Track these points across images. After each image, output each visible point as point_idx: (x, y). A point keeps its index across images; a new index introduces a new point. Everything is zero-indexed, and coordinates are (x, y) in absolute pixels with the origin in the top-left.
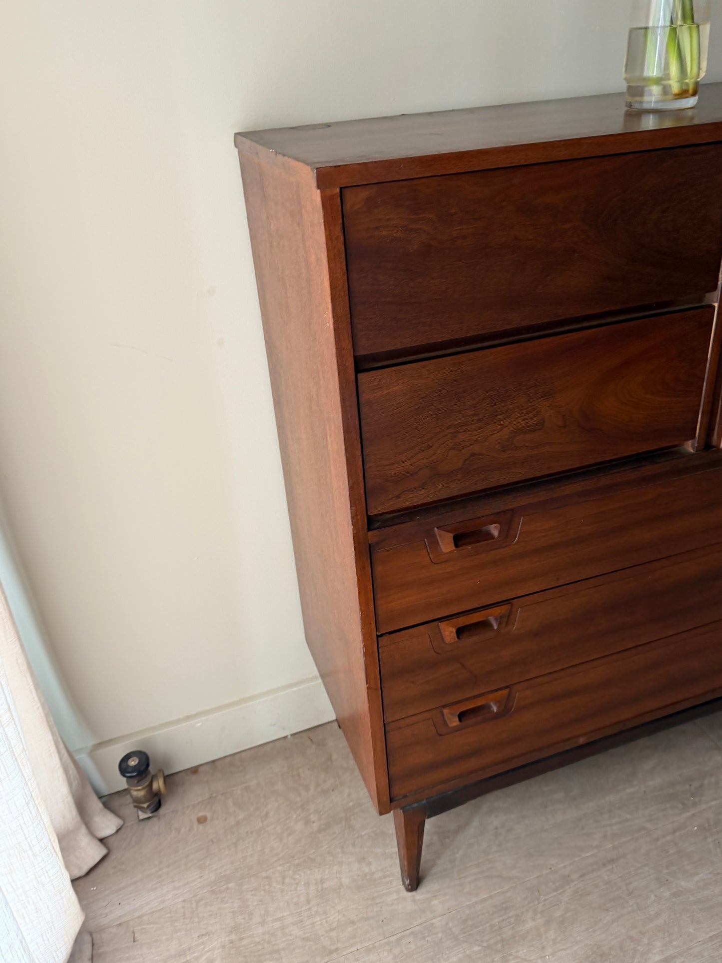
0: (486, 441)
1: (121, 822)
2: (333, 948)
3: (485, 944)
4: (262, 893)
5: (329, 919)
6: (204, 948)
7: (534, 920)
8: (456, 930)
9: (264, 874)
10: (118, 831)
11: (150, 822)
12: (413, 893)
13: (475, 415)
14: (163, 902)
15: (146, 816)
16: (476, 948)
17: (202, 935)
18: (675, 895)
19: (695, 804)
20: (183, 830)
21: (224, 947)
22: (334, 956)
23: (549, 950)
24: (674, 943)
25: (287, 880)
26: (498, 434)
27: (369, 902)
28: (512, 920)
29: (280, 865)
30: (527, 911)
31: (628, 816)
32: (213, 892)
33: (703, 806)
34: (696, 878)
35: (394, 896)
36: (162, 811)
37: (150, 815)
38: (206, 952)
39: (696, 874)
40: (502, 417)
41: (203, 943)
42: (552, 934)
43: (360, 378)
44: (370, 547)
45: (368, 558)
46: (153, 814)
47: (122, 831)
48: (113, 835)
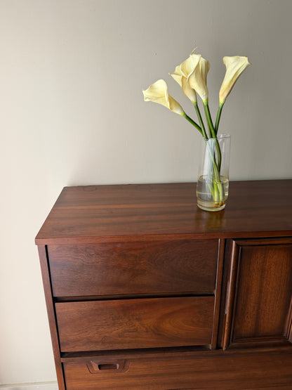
0: (112, 332)
13: (106, 323)
26: (117, 331)
40: (118, 325)
43: (56, 304)
44: (62, 364)
45: (61, 368)
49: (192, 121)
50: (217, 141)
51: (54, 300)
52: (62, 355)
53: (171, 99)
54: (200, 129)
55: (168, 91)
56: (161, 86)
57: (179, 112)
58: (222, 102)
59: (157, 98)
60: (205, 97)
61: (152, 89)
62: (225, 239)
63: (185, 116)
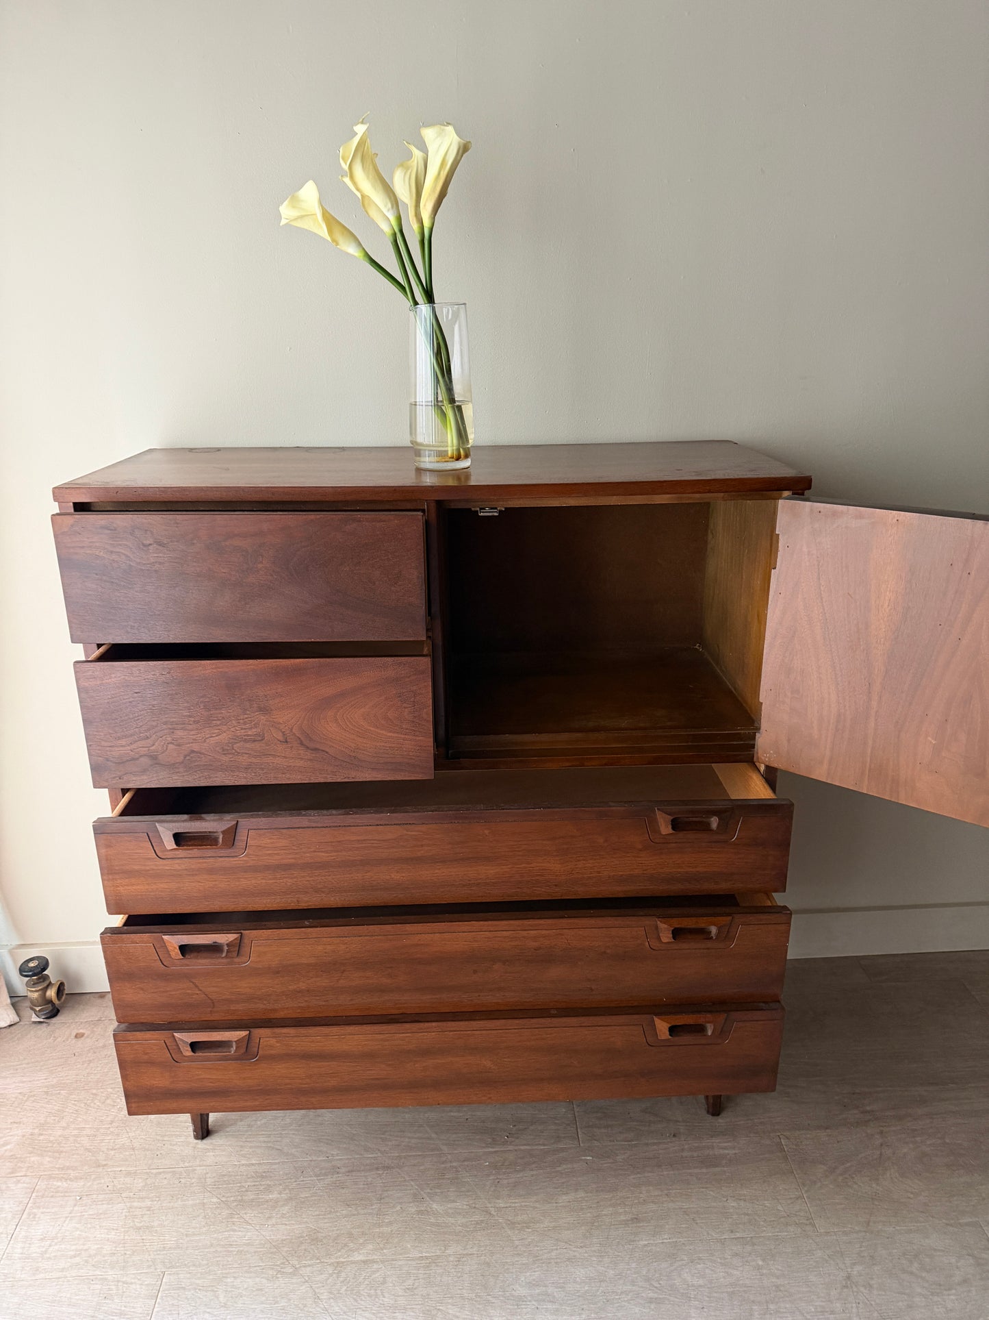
0: (205, 741)
1: (17, 1019)
2: (104, 1163)
3: (224, 1199)
4: (82, 1105)
5: (117, 1141)
6: (9, 1132)
7: (280, 1193)
8: (209, 1181)
9: (94, 1091)
10: (10, 1026)
11: (39, 1026)
12: (199, 1141)
13: (190, 716)
14: (6, 1089)
15: (38, 1020)
16: (215, 1200)
17: (15, 1122)
18: (420, 1212)
19: (505, 1143)
20: (59, 1039)
21: (24, 1136)
22: (100, 1170)
23: (274, 1221)
24: (385, 1251)
25: (109, 1101)
26: (217, 738)
27: (158, 1138)
28: (262, 1188)
29: (111, 1088)
30: (281, 1184)
31: (434, 1136)
32: (47, 1093)
33: (511, 1148)
34: (453, 1205)
35: (182, 1139)
36: (54, 1020)
37: (42, 1020)
38: (9, 1136)
39: (454, 1201)
40: (218, 722)
41: (11, 1129)
42: (285, 1209)
46: (45, 1020)
47: (14, 1027)
48: (5, 1027)
49: (383, 270)
50: (433, 309)
53: (330, 221)
54: (403, 288)
55: (320, 199)
56: (309, 193)
57: (352, 250)
58: (427, 224)
59: (302, 217)
60: (391, 212)
61: (295, 201)
62: (436, 501)
63: (367, 259)
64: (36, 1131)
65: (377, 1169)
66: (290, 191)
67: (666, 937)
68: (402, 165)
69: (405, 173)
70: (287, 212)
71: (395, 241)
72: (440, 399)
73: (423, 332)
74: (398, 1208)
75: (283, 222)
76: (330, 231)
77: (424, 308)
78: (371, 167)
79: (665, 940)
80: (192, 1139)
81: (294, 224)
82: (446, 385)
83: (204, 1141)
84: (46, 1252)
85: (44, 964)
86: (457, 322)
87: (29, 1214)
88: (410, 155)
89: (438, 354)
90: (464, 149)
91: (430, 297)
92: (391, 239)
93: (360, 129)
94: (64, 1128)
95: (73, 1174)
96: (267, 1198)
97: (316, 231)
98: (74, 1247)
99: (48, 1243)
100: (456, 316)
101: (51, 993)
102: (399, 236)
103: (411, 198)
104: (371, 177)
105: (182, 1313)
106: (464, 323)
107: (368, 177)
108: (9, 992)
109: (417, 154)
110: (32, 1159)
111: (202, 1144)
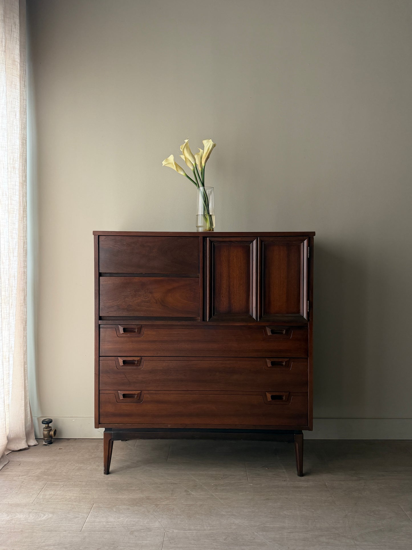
0: (134, 302)
1: (37, 443)
2: (71, 478)
3: (115, 488)
5: (75, 474)
7: (136, 488)
8: (109, 484)
9: (67, 462)
11: (46, 446)
13: (130, 294)
15: (46, 444)
16: (112, 488)
17: (38, 468)
18: (187, 494)
21: (41, 471)
22: (70, 480)
23: (133, 494)
24: (174, 502)
25: (72, 464)
26: (137, 301)
28: (129, 486)
30: (136, 486)
31: (193, 477)
32: (49, 462)
36: (51, 445)
39: (200, 492)
40: (138, 296)
41: (37, 470)
42: (137, 492)
43: (101, 278)
44: (99, 325)
45: (98, 328)
46: (48, 444)
47: (36, 446)
48: (33, 446)
49: (190, 178)
50: (204, 188)
51: (99, 275)
52: (100, 318)
53: (176, 164)
54: (196, 184)
55: (174, 160)
56: (171, 158)
57: (182, 173)
58: (203, 165)
59: (169, 164)
60: (194, 162)
61: (167, 160)
62: (203, 237)
63: (186, 176)
64: (46, 470)
65: (171, 484)
66: (166, 157)
67: (269, 365)
68: (197, 154)
69: (198, 156)
70: (164, 163)
71: (194, 171)
72: (205, 214)
73: (201, 195)
74: (179, 493)
75: (163, 165)
76: (176, 167)
77: (201, 188)
78: (189, 150)
79: (269, 366)
80: (103, 474)
81: (166, 165)
82: (207, 210)
83: (108, 475)
84: (51, 498)
85: (51, 421)
86: (211, 195)
87: (45, 489)
88: (199, 151)
89: (205, 201)
90: (214, 146)
91: (203, 185)
92: (193, 171)
93: (186, 141)
94: (56, 470)
95: (60, 481)
96: (131, 489)
97: (173, 168)
98: (61, 497)
99: (52, 496)
100: (211, 192)
101: (52, 433)
102: (195, 168)
103: (199, 162)
104: (189, 153)
105: (100, 512)
106: (213, 195)
107: (188, 153)
108: (35, 437)
109: (201, 151)
110: (45, 477)
111: (106, 476)
